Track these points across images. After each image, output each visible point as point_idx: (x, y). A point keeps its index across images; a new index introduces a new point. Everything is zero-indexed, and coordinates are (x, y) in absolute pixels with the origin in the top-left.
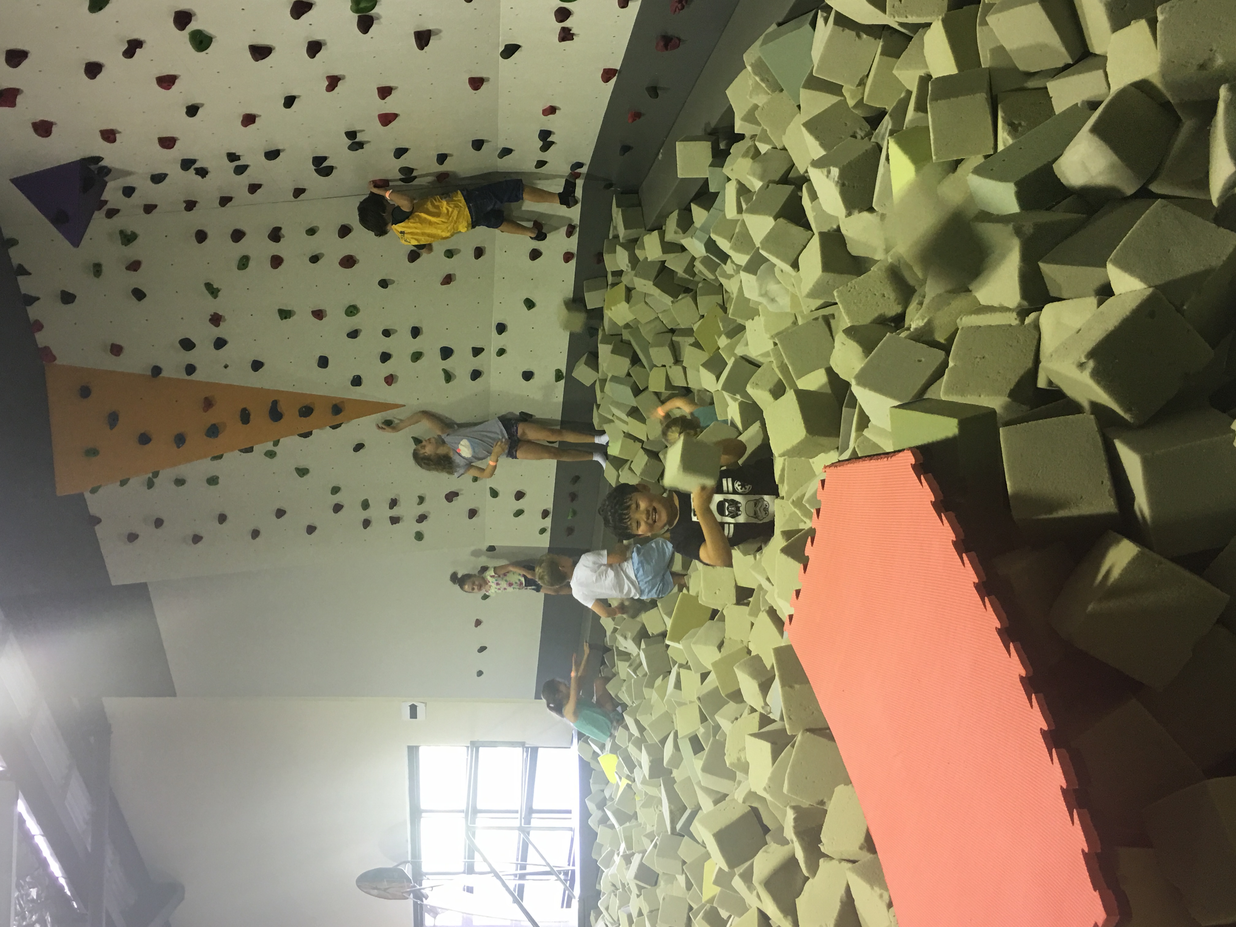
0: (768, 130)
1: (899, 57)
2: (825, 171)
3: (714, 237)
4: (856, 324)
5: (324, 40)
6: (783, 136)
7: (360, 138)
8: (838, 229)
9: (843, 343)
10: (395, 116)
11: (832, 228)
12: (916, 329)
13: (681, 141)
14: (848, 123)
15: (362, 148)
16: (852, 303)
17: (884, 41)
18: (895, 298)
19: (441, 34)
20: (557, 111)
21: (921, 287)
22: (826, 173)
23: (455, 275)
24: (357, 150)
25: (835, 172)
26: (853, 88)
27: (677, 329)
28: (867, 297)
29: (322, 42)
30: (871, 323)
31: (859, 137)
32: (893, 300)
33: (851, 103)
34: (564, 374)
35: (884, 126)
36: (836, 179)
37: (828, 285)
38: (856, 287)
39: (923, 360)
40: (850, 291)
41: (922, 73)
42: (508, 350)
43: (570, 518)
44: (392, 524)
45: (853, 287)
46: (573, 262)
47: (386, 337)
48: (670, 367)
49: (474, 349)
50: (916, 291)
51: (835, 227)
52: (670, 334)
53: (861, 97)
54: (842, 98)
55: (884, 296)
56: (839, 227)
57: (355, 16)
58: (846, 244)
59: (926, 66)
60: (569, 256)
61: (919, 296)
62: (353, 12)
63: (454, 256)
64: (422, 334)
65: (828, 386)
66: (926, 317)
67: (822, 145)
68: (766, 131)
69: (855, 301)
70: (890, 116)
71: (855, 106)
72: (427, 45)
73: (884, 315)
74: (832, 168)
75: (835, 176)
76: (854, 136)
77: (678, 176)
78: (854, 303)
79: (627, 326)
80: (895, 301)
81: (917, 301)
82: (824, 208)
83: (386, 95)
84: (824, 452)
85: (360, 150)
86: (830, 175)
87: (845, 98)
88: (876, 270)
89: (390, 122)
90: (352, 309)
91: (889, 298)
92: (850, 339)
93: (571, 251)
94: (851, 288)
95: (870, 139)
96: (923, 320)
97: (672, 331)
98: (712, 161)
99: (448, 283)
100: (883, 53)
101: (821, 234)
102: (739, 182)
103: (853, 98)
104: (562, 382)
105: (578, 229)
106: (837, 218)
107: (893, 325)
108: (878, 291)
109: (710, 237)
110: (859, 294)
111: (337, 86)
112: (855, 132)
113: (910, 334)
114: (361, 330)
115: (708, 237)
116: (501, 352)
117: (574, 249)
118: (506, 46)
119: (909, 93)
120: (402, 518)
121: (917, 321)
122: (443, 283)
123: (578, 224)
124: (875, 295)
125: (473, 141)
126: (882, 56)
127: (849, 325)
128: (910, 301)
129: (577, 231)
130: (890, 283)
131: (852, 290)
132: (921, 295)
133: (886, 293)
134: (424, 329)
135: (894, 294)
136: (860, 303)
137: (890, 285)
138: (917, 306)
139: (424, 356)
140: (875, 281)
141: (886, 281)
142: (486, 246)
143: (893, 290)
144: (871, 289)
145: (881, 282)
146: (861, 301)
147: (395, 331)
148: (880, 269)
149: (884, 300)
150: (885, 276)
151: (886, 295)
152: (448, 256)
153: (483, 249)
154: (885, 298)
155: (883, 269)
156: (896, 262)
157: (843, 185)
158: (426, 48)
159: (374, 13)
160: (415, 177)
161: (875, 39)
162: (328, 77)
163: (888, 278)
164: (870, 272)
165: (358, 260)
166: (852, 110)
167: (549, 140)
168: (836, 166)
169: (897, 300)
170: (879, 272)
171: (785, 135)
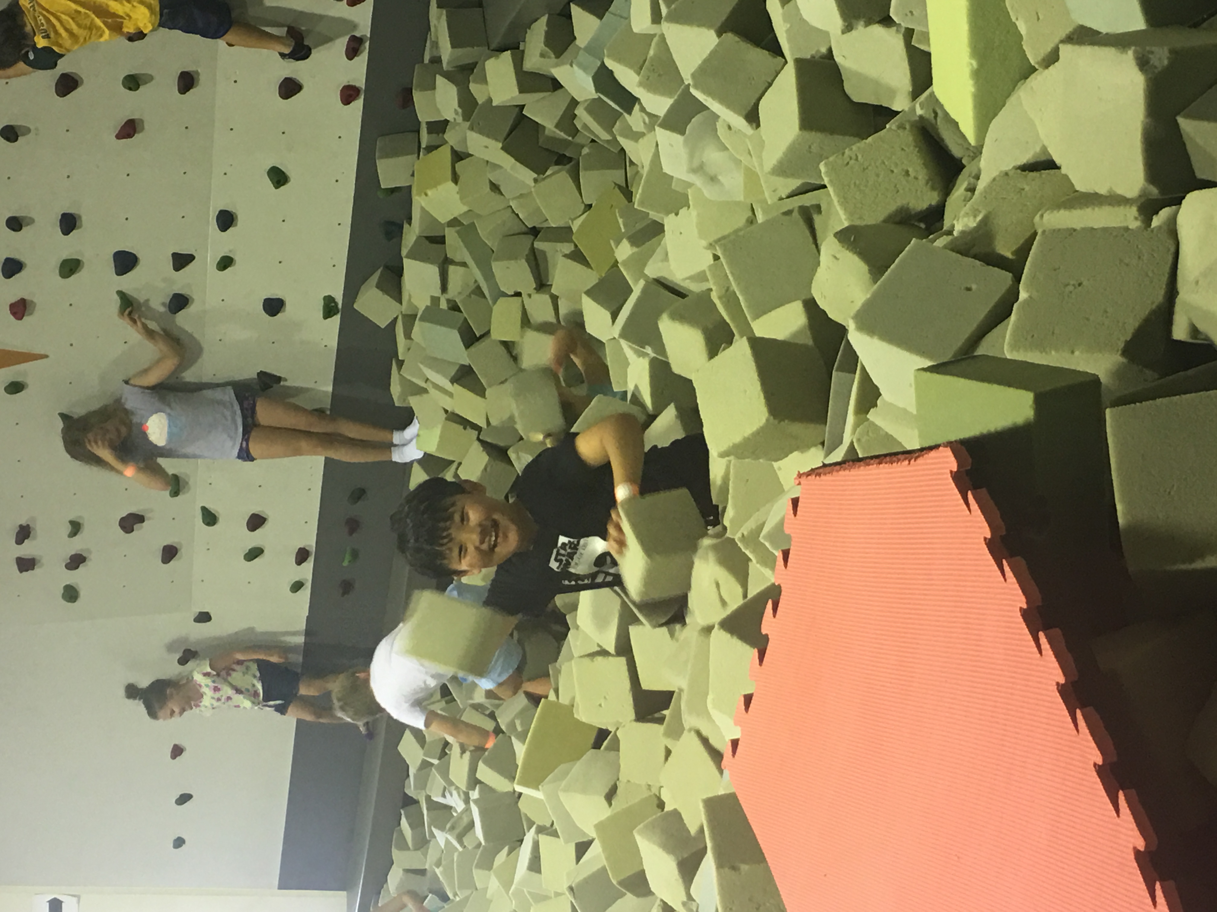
3: (610, 64)
4: (858, 223)
8: (830, 53)
9: (835, 257)
11: (818, 51)
12: (963, 233)
16: (852, 186)
18: (927, 178)
21: (973, 160)
23: (142, 121)
27: (542, 228)
28: (878, 175)
30: (885, 221)
32: (924, 182)
34: (340, 306)
37: (810, 152)
38: (860, 157)
39: (974, 287)
40: (848, 163)
42: (236, 258)
43: (346, 563)
44: (21, 571)
45: (854, 157)
46: (358, 104)
47: (14, 230)
48: (530, 296)
49: (175, 256)
50: (964, 166)
51: (824, 50)
52: (530, 237)
55: (907, 173)
56: (830, 50)
58: (843, 81)
60: (352, 92)
61: (969, 176)
63: (142, 88)
64: (81, 226)
65: (809, 333)
66: (980, 212)
69: (857, 182)
73: (908, 208)
78: (855, 183)
79: (454, 222)
80: (927, 183)
81: (965, 185)
82: (805, 16)
84: (797, 448)
88: (894, 127)
91: (916, 178)
92: (847, 249)
93: (357, 85)
94: (851, 158)
96: (975, 217)
97: (535, 232)
99: (130, 136)
101: (799, 63)
104: (337, 319)
105: (367, 44)
106: (826, 34)
107: (923, 226)
108: (896, 165)
109: (603, 63)
110: (864, 169)
113: (952, 242)
115: (599, 64)
116: (225, 263)
117: (361, 82)
120: (39, 561)
121: (966, 219)
122: (119, 136)
123: (369, 35)
124: (892, 171)
127: (846, 224)
128: (954, 186)
129: (365, 48)
130: (918, 152)
131: (852, 162)
132: (973, 175)
133: (911, 170)
134: (84, 218)
135: (925, 171)
136: (866, 186)
137: (919, 154)
138: (965, 193)
139: (83, 267)
140: (893, 147)
141: (912, 148)
142: (199, 71)
143: (924, 164)
144: (885, 161)
145: (903, 149)
146: (868, 182)
147: (31, 221)
148: (901, 127)
149: (907, 181)
150: (911, 138)
151: (912, 173)
152: (131, 86)
153: (195, 76)
154: (910, 178)
155: (908, 127)
156: (930, 116)
163: (916, 141)
164: (882, 133)
169: (930, 182)
170: (900, 131)
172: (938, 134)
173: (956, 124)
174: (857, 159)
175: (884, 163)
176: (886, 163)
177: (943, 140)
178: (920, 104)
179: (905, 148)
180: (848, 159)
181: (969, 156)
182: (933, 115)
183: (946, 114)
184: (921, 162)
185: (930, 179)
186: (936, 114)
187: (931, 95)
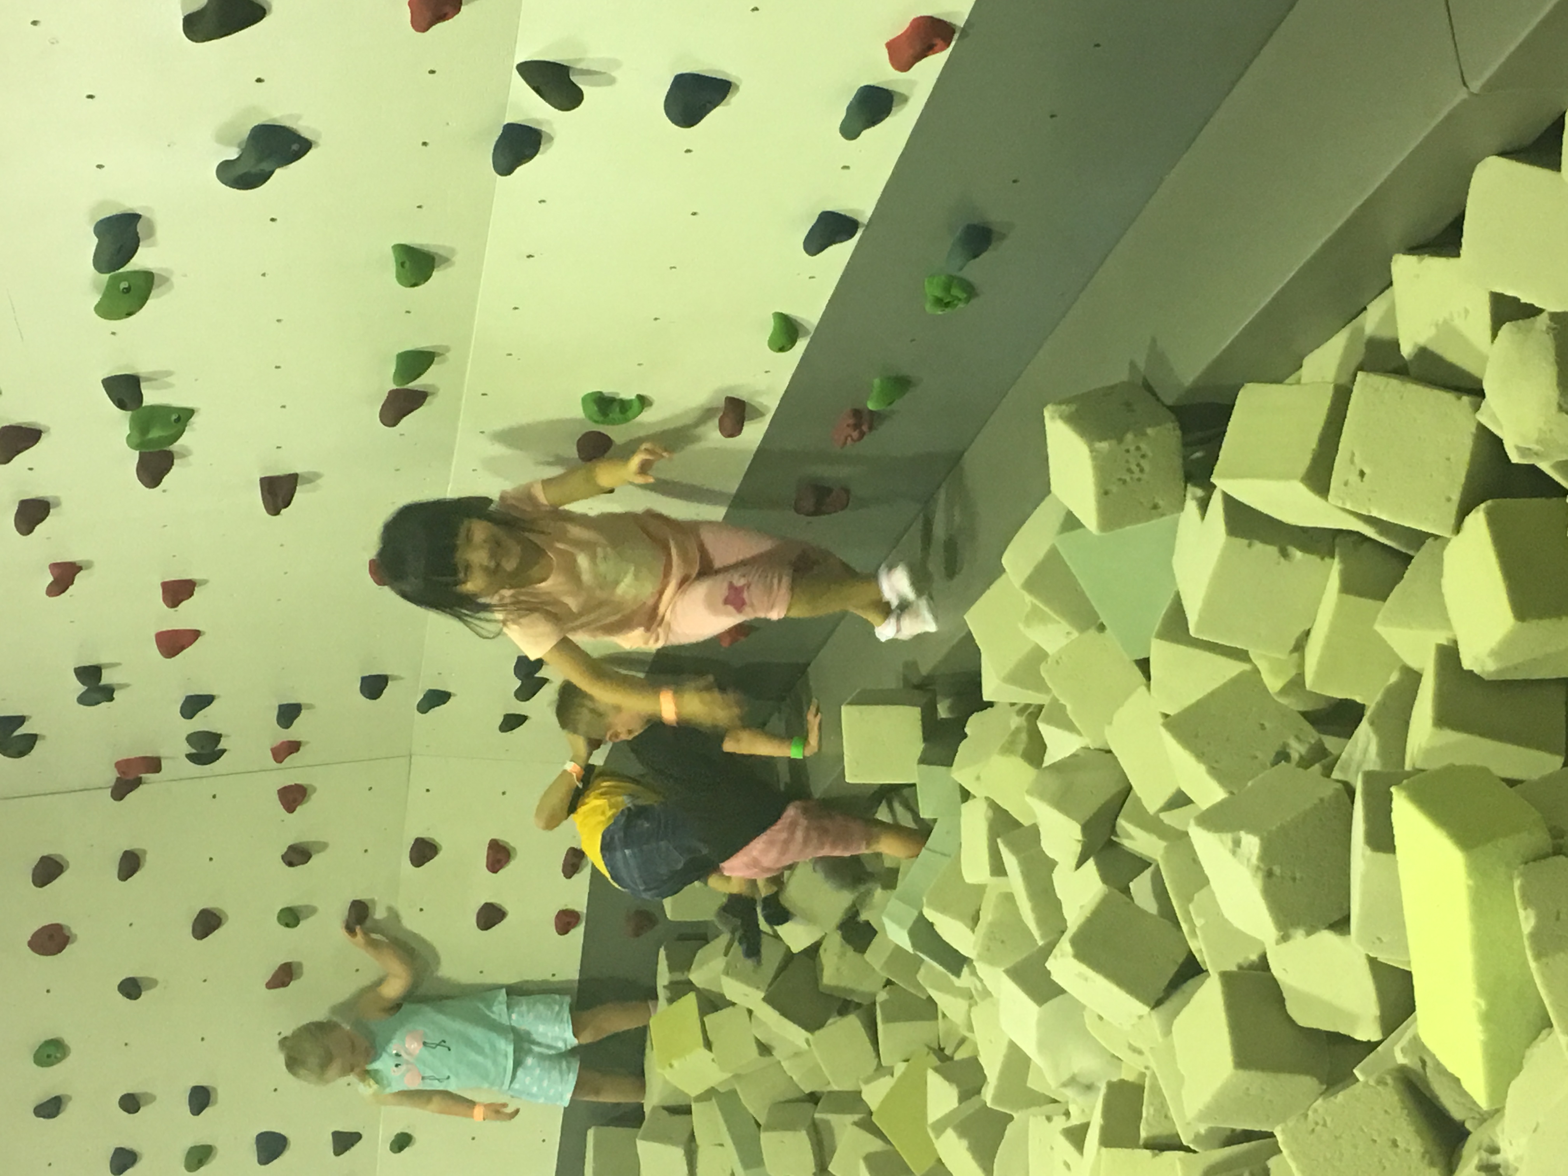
0: (1069, 708)
1: (1384, 598)
2: (1228, 838)
3: (930, 914)
5: (57, 498)
6: (1107, 727)
7: (107, 678)
8: (1263, 964)
10: (196, 634)
11: (1248, 961)
13: (851, 703)
14: (1267, 725)
15: (111, 699)
16: (1321, 1160)
17: (1343, 561)
18: (1422, 1150)
19: (319, 481)
22: (1230, 844)
23: (300, 965)
24: (98, 703)
25: (1251, 843)
26: (1283, 656)
27: (823, 1093)
28: (1355, 1147)
29: (51, 500)
31: (1295, 756)
32: (1419, 1156)
33: (1273, 683)
35: (1361, 745)
36: (1254, 860)
38: (1327, 1121)
40: (1313, 1130)
41: (1442, 638)
42: (415, 1135)
45: (1321, 1122)
46: (578, 933)
47: (129, 1112)
49: (337, 1135)
50: (1467, 1133)
51: (1254, 957)
52: (808, 1106)
53: (1293, 673)
54: (1246, 667)
55: (1395, 1144)
56: (1264, 958)
57: (135, 456)
58: (1283, 1000)
59: (1445, 621)
60: (569, 919)
61: (1479, 1148)
62: (131, 447)
63: (302, 924)
64: (216, 1102)
67: (1216, 772)
68: (1064, 706)
69: (1329, 1155)
70: (1372, 723)
71: (1284, 691)
72: (287, 504)
74: (1242, 834)
75: (1252, 854)
76: (1283, 756)
77: (847, 780)
79: (710, 1094)
80: (1423, 1157)
81: (1475, 1161)
83: (180, 598)
85: (104, 705)
86: (1239, 851)
87: (1256, 671)
88: (1372, 1082)
89: (183, 648)
90: (51, 1049)
91: (1408, 1151)
93: (577, 909)
94: (1317, 1124)
95: (1327, 771)
97: (814, 1098)
98: (924, 751)
99: (285, 984)
100: (1345, 588)
101: (1227, 978)
102: (994, 806)
103: (1276, 673)
106: (1259, 940)
108: (1379, 1132)
109: (921, 916)
110: (1336, 1138)
111: (72, 583)
112: (1285, 745)
114: (70, 1098)
115: (916, 914)
116: (402, 1142)
117: (580, 904)
119: (1412, 678)
122: (271, 985)
124: (1374, 1141)
125: (364, 679)
128: (1459, 1159)
130: (1408, 1115)
131: (1319, 1128)
132: (1484, 1146)
133: (1399, 1139)
134: (220, 1091)
135: (1419, 1140)
136: (1341, 1160)
137: (1408, 1118)
138: (1477, 1172)
139: (216, 1154)
140: (1372, 1109)
141: (1398, 1110)
142: (376, 898)
143: (1416, 1131)
144: (1364, 1127)
145: (1386, 1112)
146: (1341, 1154)
147: (150, 1098)
148: (1381, 1082)
149: (1396, 1154)
150: (1396, 1098)
151: (1402, 1144)
152: (288, 921)
153: (370, 905)
154: (1399, 1151)
155: (1390, 1081)
156: (1417, 1066)
157: (1269, 875)
158: (283, 511)
159: (175, 447)
160: (223, 751)
161: (1323, 558)
162: (54, 567)
163: (1403, 1101)
164: (1356, 1089)
165: (76, 936)
166: (1276, 698)
167: (537, 675)
168: (1251, 830)
169: (1427, 1156)
170: (1380, 1088)
171: (1110, 723)
172: (1431, 1091)
173: (1457, 1081)
174: (1325, 1125)
175: (1362, 1130)
176: (1366, 1130)
177: (1437, 1098)
178: (1402, 1050)
179: (1390, 1111)
180: (1313, 1126)
181: (1473, 1118)
182: (1420, 1064)
183: (1438, 1064)
184: (1412, 1129)
185: (1426, 1152)
186: (1424, 1063)
187: (1416, 1040)
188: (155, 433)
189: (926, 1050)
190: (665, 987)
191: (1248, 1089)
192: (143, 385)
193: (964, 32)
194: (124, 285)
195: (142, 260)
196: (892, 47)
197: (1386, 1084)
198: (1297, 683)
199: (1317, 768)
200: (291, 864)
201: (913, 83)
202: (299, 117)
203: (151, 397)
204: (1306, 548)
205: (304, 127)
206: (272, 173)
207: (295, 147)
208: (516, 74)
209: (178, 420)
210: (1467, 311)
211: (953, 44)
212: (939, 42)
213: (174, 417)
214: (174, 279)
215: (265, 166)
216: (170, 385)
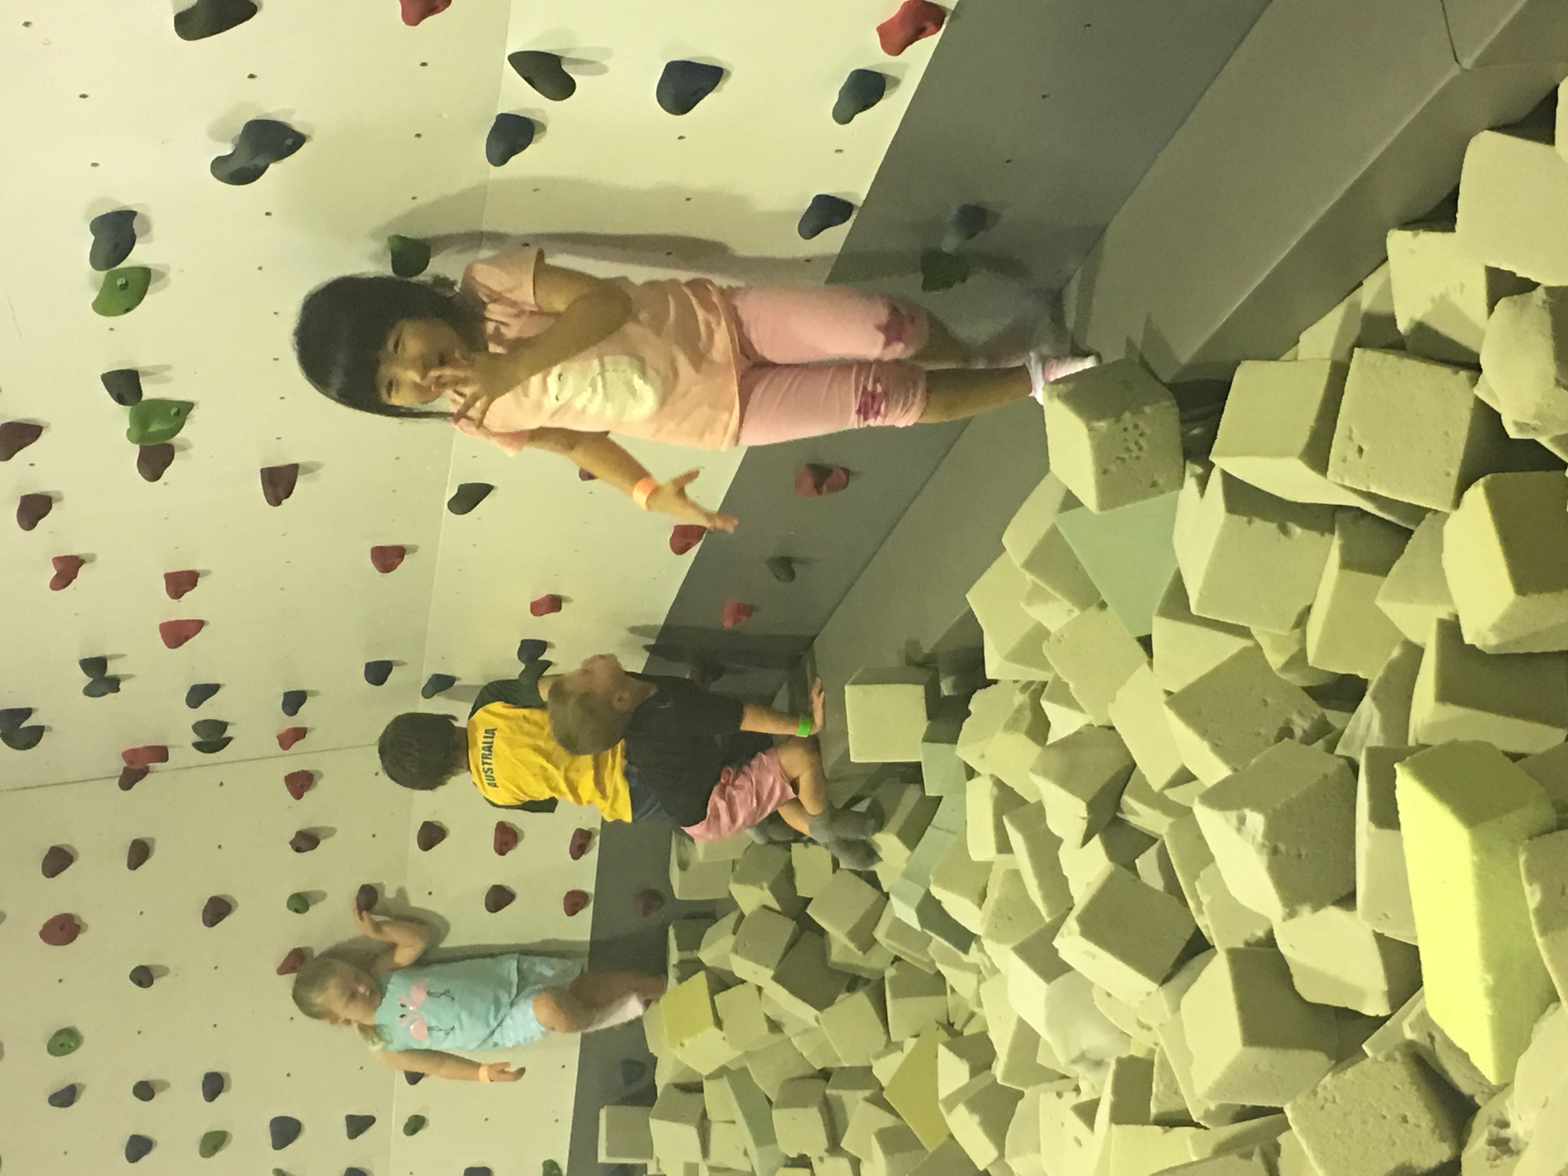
0: (1071, 685)
1: (1386, 574)
2: (1233, 815)
3: (937, 892)
5: (59, 493)
6: (1110, 705)
7: (112, 669)
8: (1270, 940)
10: (199, 625)
11: (1253, 935)
13: (855, 683)
14: (1269, 700)
15: (117, 690)
16: (1332, 1137)
17: (1343, 536)
18: (1432, 1125)
19: (320, 472)
20: (564, 605)
21: (1490, 1098)
22: (1234, 822)
23: (310, 950)
24: (104, 694)
25: (1256, 821)
26: (1285, 633)
27: (835, 1070)
28: (1365, 1122)
29: (55, 496)
31: (1298, 733)
32: (1429, 1130)
33: (1275, 660)
34: (565, 1170)
35: (1363, 722)
36: (1259, 838)
37: (1258, 1071)
38: (1337, 1097)
40: (1322, 1108)
41: (1444, 613)
42: (429, 1117)
45: (1330, 1098)
46: (587, 914)
47: (143, 1099)
48: (821, 1159)
49: (351, 1119)
50: (1478, 1108)
51: (1260, 933)
52: (822, 1082)
53: (1295, 648)
54: (1248, 643)
55: (1405, 1120)
56: (1270, 934)
57: (135, 450)
58: (1291, 976)
59: (1446, 596)
60: (578, 899)
61: (1489, 1123)
62: (133, 442)
63: (311, 910)
64: (229, 1088)
68: (1067, 685)
69: (1338, 1132)
70: (1374, 698)
71: (1286, 667)
72: (288, 494)
73: (1411, 1167)
74: (1247, 811)
75: (1256, 831)
76: (1286, 732)
77: (852, 760)
78: (1335, 1135)
79: (722, 1072)
80: (1433, 1132)
81: (1485, 1136)
82: (1233, 893)
83: (184, 589)
85: (111, 696)
86: (1243, 828)
87: (1258, 647)
88: (1380, 1058)
89: (187, 638)
90: (64, 1039)
91: (1419, 1126)
93: (585, 890)
94: (1326, 1100)
95: (1331, 748)
97: (825, 1075)
98: (929, 728)
100: (1347, 564)
101: (1234, 955)
102: (999, 784)
103: (1278, 649)
105: (597, 839)
106: (1268, 920)
108: (1389, 1108)
109: (928, 893)
110: (1346, 1115)
111: (76, 577)
112: (1289, 721)
114: (83, 1087)
115: (922, 891)
116: (415, 1125)
117: (589, 885)
118: (461, 487)
119: (1414, 653)
122: (280, 972)
123: (599, 829)
124: (1384, 1117)
125: (368, 665)
126: (1344, 571)
128: (1469, 1135)
129: (595, 843)
130: (1417, 1090)
131: (1328, 1105)
132: (1494, 1121)
133: (1409, 1115)
134: (233, 1077)
135: (1429, 1116)
136: (1351, 1137)
137: (1417, 1094)
138: (1487, 1147)
139: (230, 1141)
140: (1382, 1085)
141: (1407, 1086)
142: (385, 882)
143: (1426, 1106)
144: (1373, 1103)
145: (1395, 1088)
146: (1352, 1131)
147: (165, 1085)
148: (1389, 1057)
149: (1406, 1130)
151: (1411, 1119)
152: (298, 907)
153: (379, 890)
154: (1409, 1126)
155: (1398, 1056)
156: (1427, 1042)
157: (1275, 851)
158: (284, 502)
159: (176, 440)
160: (229, 739)
161: (1322, 534)
162: (58, 561)
163: (1412, 1076)
164: (1366, 1063)
165: (86, 926)
166: (1278, 674)
167: (540, 659)
168: (1257, 807)
169: (1437, 1131)
170: (1389, 1064)
171: (1113, 701)
172: (1440, 1065)
173: (1466, 1056)
174: (1334, 1102)
175: (1371, 1105)
176: (1375, 1106)
177: (1445, 1072)
178: (1410, 1025)
179: (1399, 1087)
180: (1323, 1102)
181: (1483, 1092)
182: (1428, 1040)
183: (1447, 1040)
184: (1422, 1104)
185: (1436, 1127)
186: (1432, 1038)
187: (1424, 1015)
188: (154, 428)
189: (936, 1026)
190: (674, 966)
191: (1256, 1066)
192: (141, 380)
193: (955, 14)
194: (121, 281)
195: (138, 256)
196: (883, 31)
197: (1395, 1060)
198: (1298, 660)
199: (1320, 744)
200: (298, 850)
201: (905, 67)
202: (291, 112)
203: (150, 391)
204: (1307, 525)
205: (297, 122)
206: (266, 167)
207: (289, 142)
208: (508, 66)
209: (178, 413)
210: (1462, 286)
211: (944, 26)
212: (930, 26)
213: (174, 411)
214: (171, 275)
215: (259, 161)
216: (168, 380)
